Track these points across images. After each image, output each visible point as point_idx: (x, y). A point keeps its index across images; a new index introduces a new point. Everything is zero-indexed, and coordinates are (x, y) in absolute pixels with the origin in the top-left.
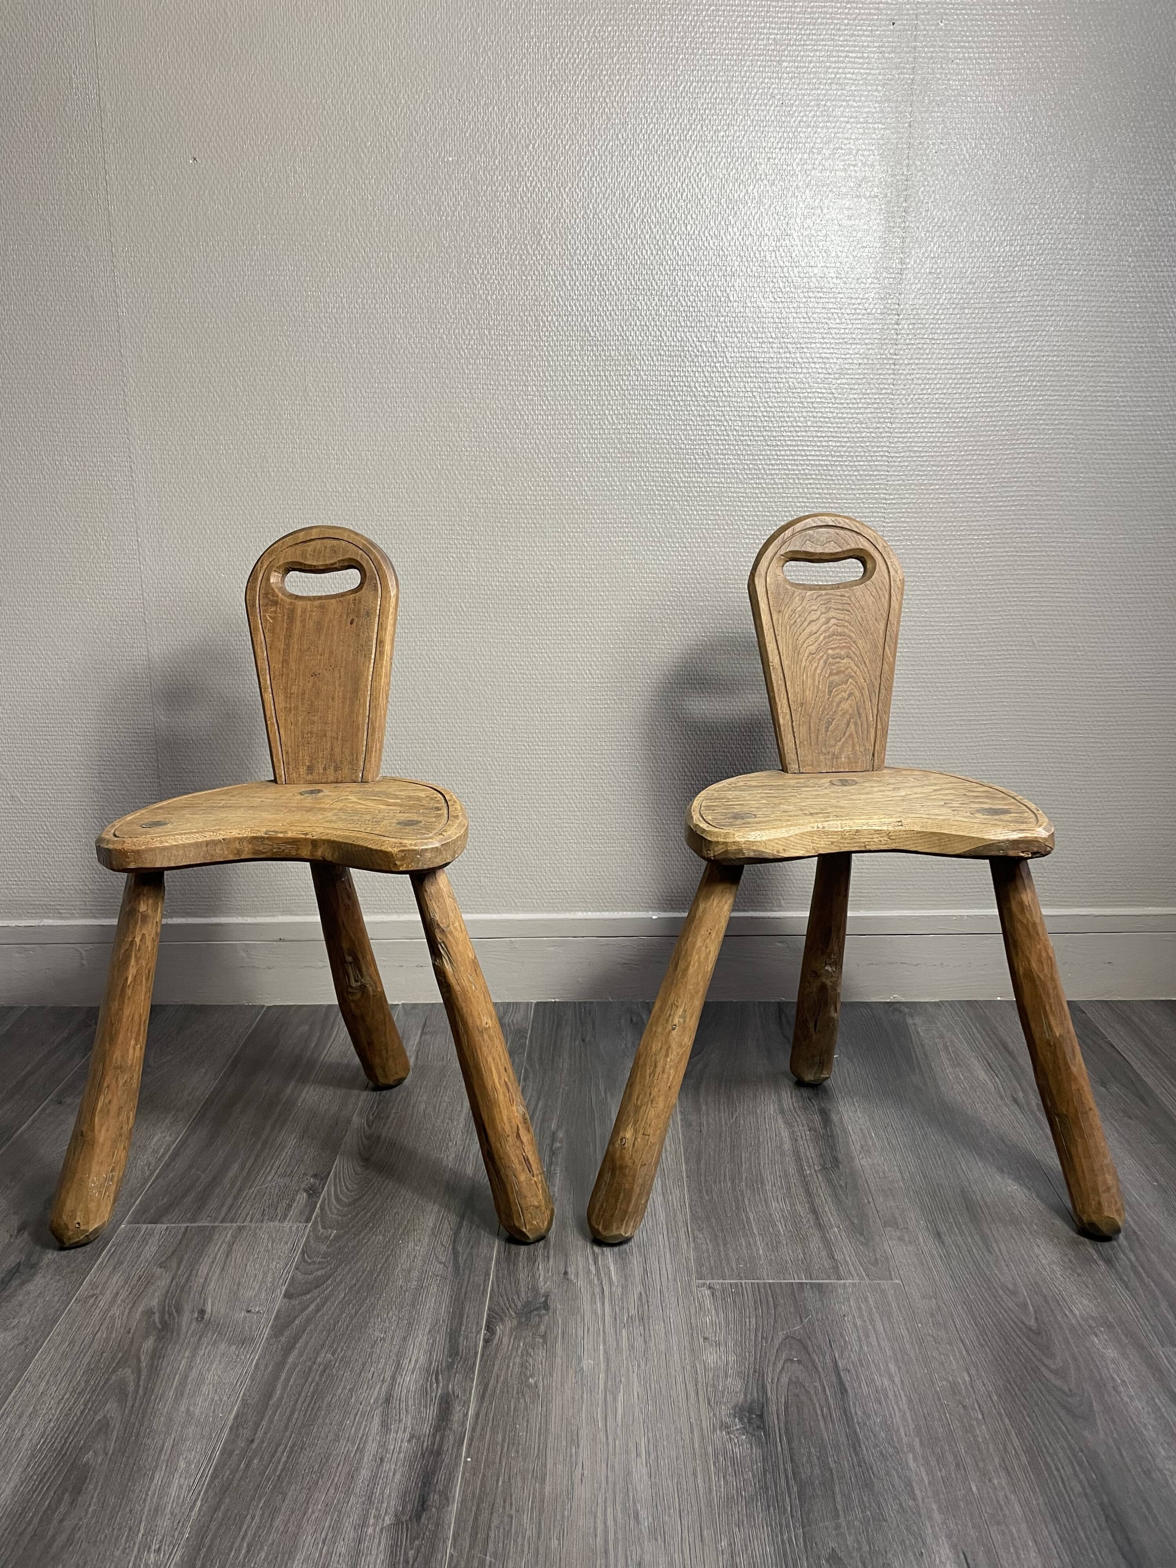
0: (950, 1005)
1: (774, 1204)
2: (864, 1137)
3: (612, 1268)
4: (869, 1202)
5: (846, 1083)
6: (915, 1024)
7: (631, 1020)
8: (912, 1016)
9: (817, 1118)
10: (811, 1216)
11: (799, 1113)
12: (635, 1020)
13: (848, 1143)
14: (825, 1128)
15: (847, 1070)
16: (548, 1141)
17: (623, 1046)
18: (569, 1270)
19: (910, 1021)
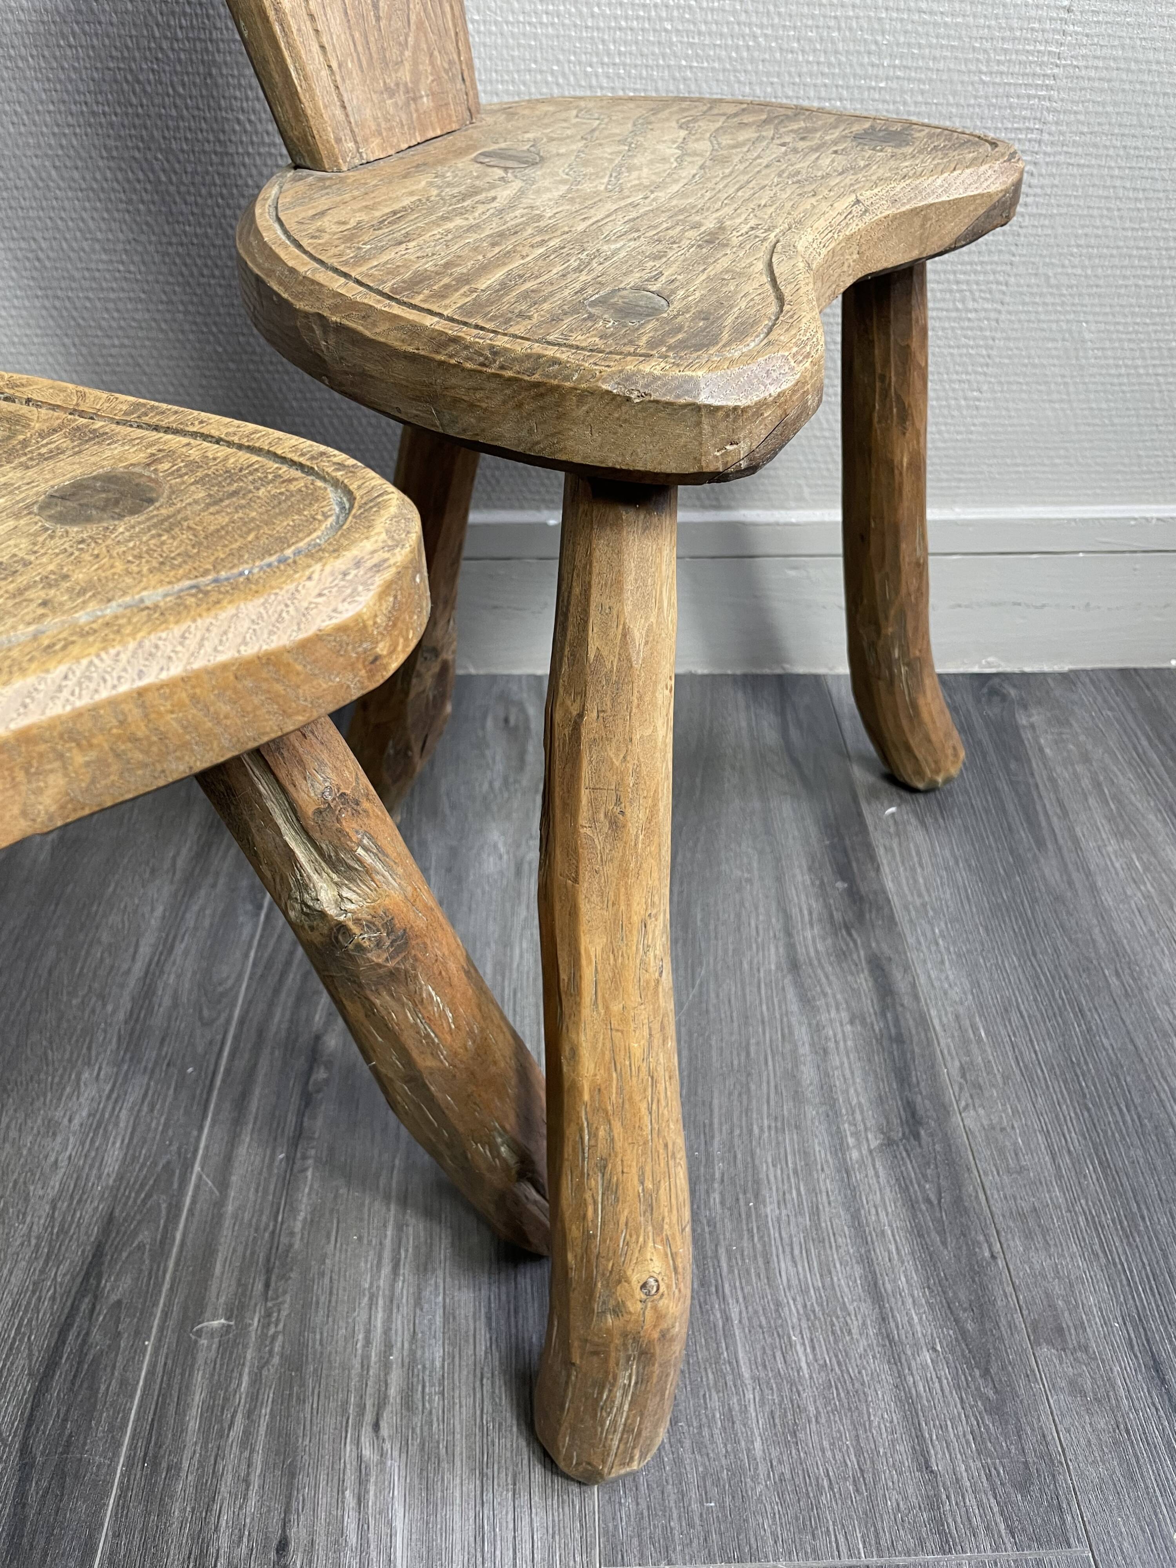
0: (1092, 681)
1: (784, 1265)
2: (965, 1042)
3: (398, 1524)
4: (993, 1257)
5: (916, 881)
6: (1032, 727)
7: (506, 720)
8: (1025, 707)
9: (864, 981)
10: (866, 1308)
11: (829, 969)
12: (512, 721)
13: (933, 1055)
14: (883, 1014)
15: (917, 846)
16: (300, 1063)
17: (486, 787)
18: (292, 1533)
19: (1022, 720)
